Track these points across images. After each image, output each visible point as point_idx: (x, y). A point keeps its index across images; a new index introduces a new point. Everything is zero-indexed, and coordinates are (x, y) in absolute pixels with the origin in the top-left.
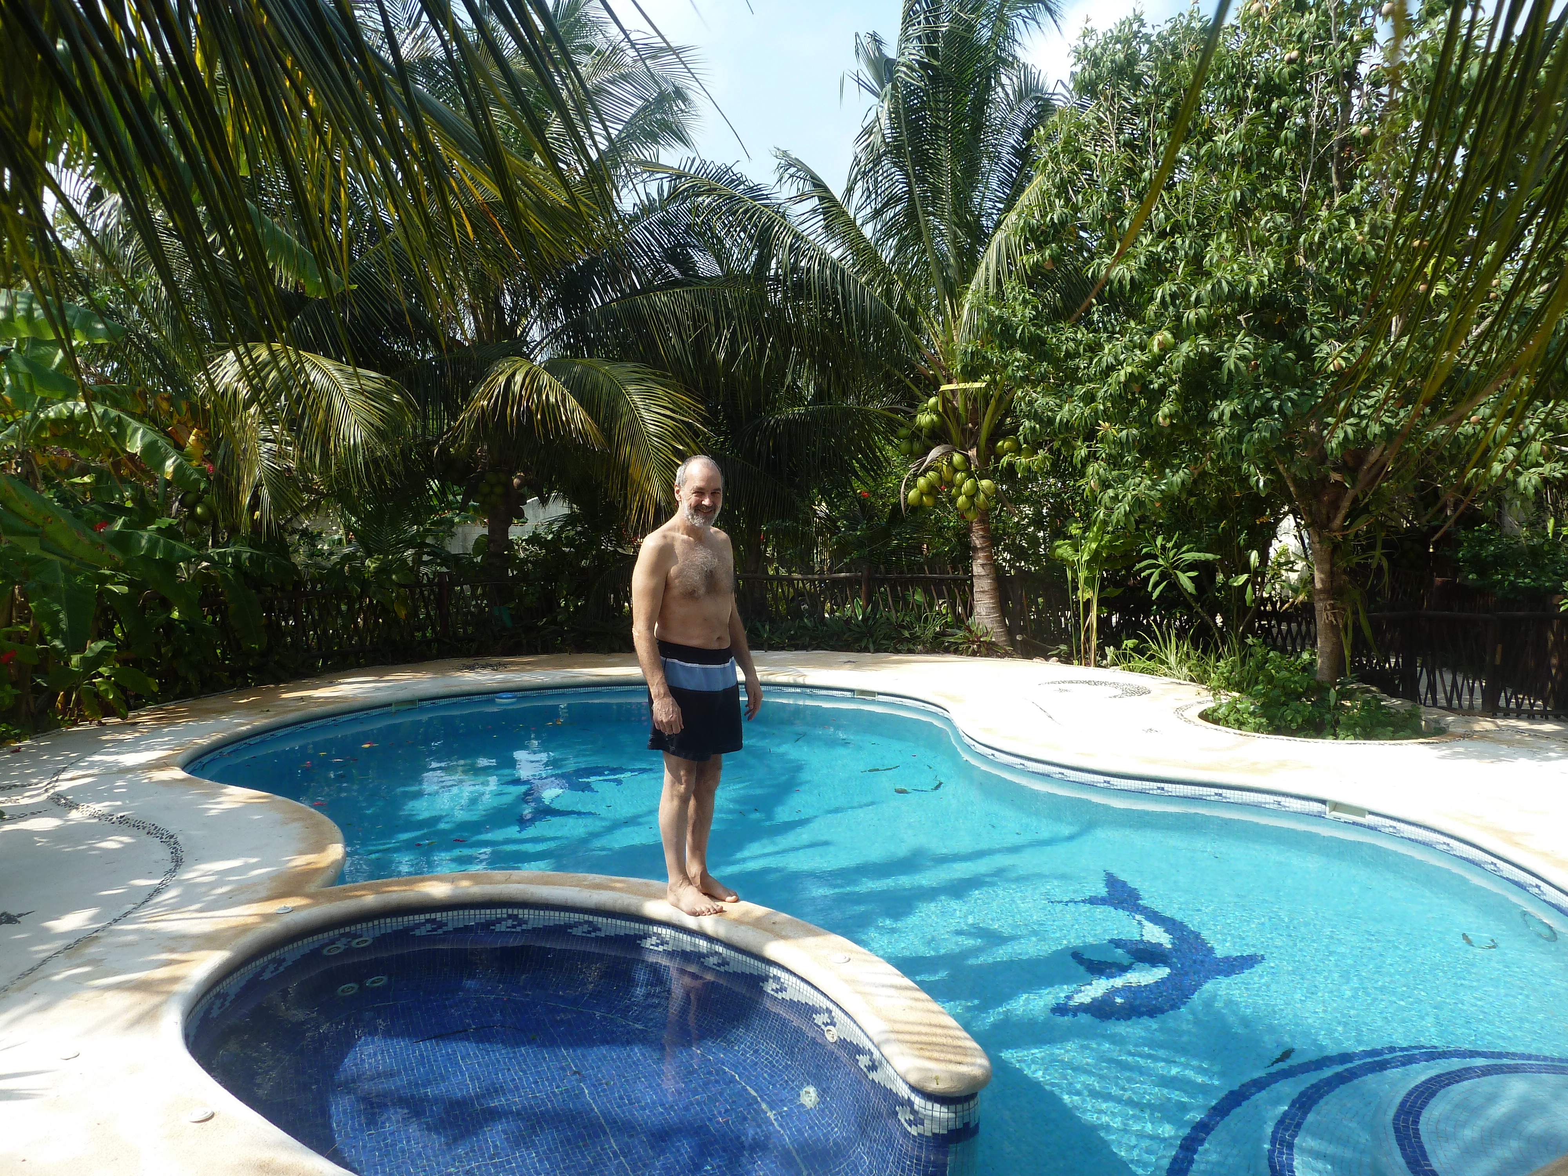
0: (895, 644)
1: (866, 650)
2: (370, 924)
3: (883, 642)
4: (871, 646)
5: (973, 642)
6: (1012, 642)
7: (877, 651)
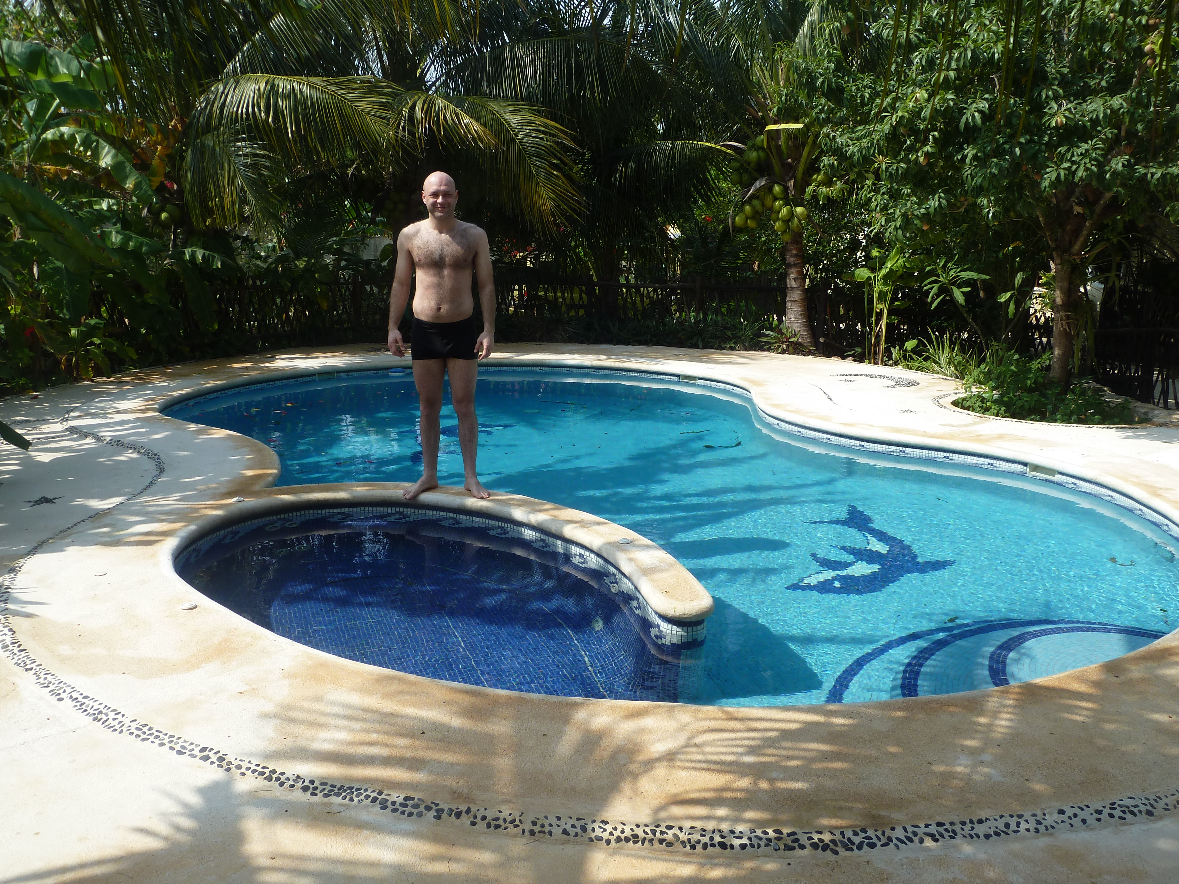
0: (720, 343)
1: (695, 346)
2: (298, 514)
3: (710, 340)
4: (700, 344)
5: (783, 343)
6: (816, 343)
7: (705, 347)
